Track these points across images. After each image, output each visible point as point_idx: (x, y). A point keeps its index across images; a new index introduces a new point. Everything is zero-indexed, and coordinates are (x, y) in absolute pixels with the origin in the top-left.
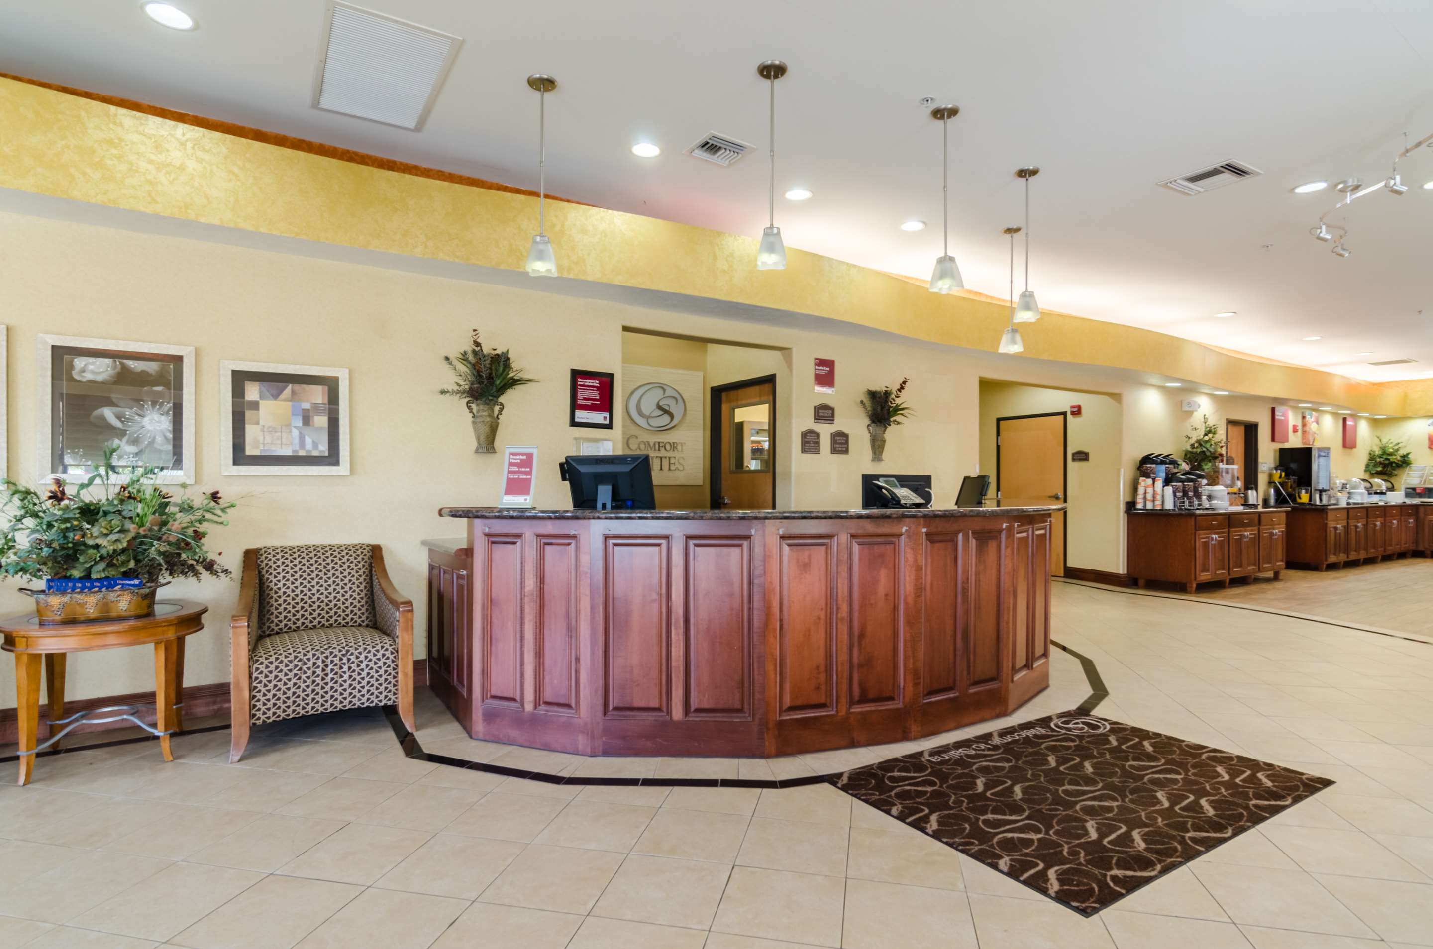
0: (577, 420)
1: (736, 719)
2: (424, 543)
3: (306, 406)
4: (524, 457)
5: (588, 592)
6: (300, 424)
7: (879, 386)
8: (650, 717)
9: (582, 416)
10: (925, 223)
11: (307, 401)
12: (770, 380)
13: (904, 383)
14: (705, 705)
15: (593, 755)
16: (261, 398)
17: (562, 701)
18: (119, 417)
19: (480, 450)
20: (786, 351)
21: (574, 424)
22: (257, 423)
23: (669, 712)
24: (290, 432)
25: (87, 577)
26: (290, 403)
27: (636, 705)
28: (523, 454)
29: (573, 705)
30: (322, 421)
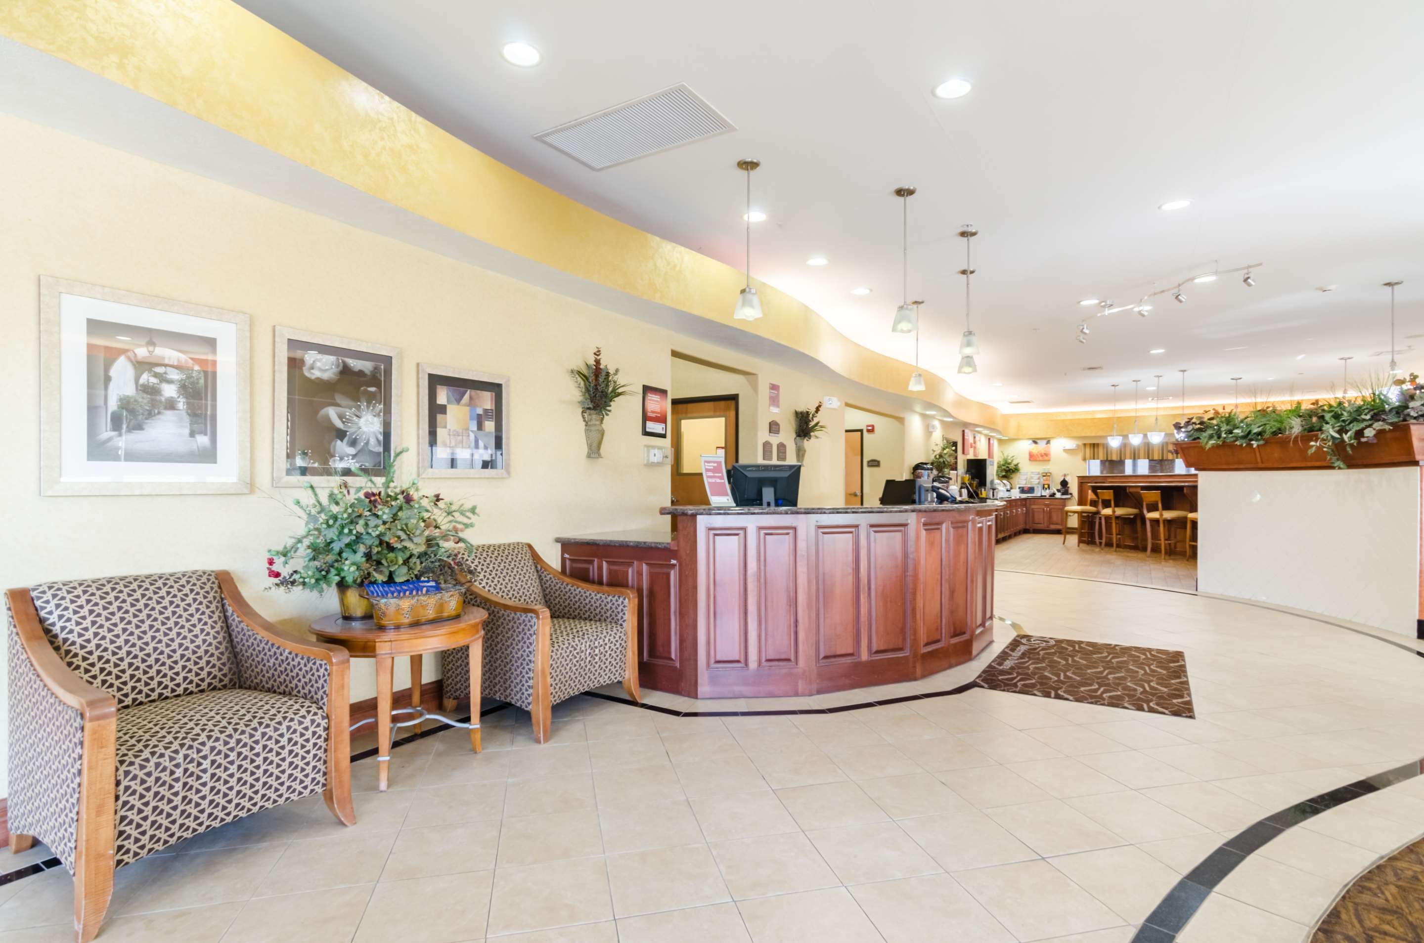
0: (648, 430)
1: (900, 655)
2: (558, 540)
3: (480, 411)
4: (715, 465)
5: (805, 570)
6: (475, 428)
7: (801, 408)
8: (849, 660)
9: (652, 427)
10: (871, 290)
11: (480, 407)
12: (734, 398)
13: (820, 406)
14: (882, 648)
15: (811, 695)
16: (449, 401)
17: (783, 657)
18: (341, 417)
19: (592, 456)
20: (750, 376)
21: (646, 433)
22: (445, 427)
23: (859, 656)
24: (469, 436)
25: (391, 580)
26: (468, 408)
27: (839, 653)
28: (714, 462)
29: (793, 658)
30: (490, 426)
